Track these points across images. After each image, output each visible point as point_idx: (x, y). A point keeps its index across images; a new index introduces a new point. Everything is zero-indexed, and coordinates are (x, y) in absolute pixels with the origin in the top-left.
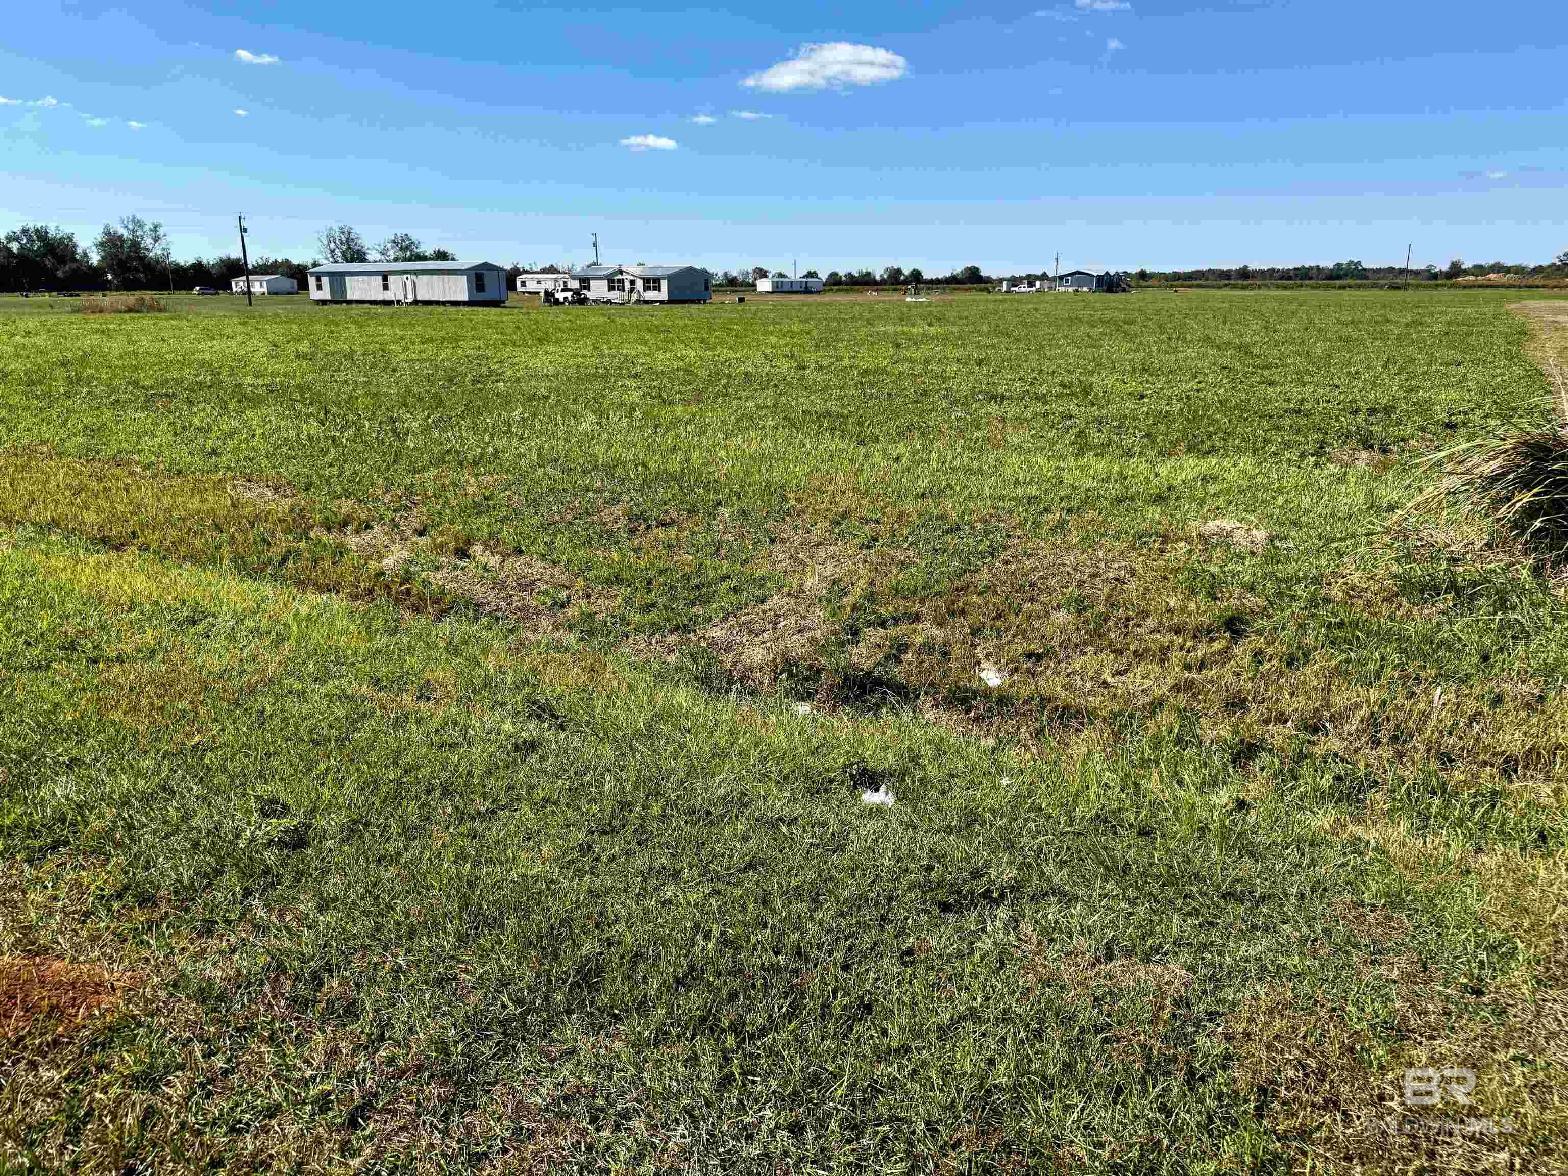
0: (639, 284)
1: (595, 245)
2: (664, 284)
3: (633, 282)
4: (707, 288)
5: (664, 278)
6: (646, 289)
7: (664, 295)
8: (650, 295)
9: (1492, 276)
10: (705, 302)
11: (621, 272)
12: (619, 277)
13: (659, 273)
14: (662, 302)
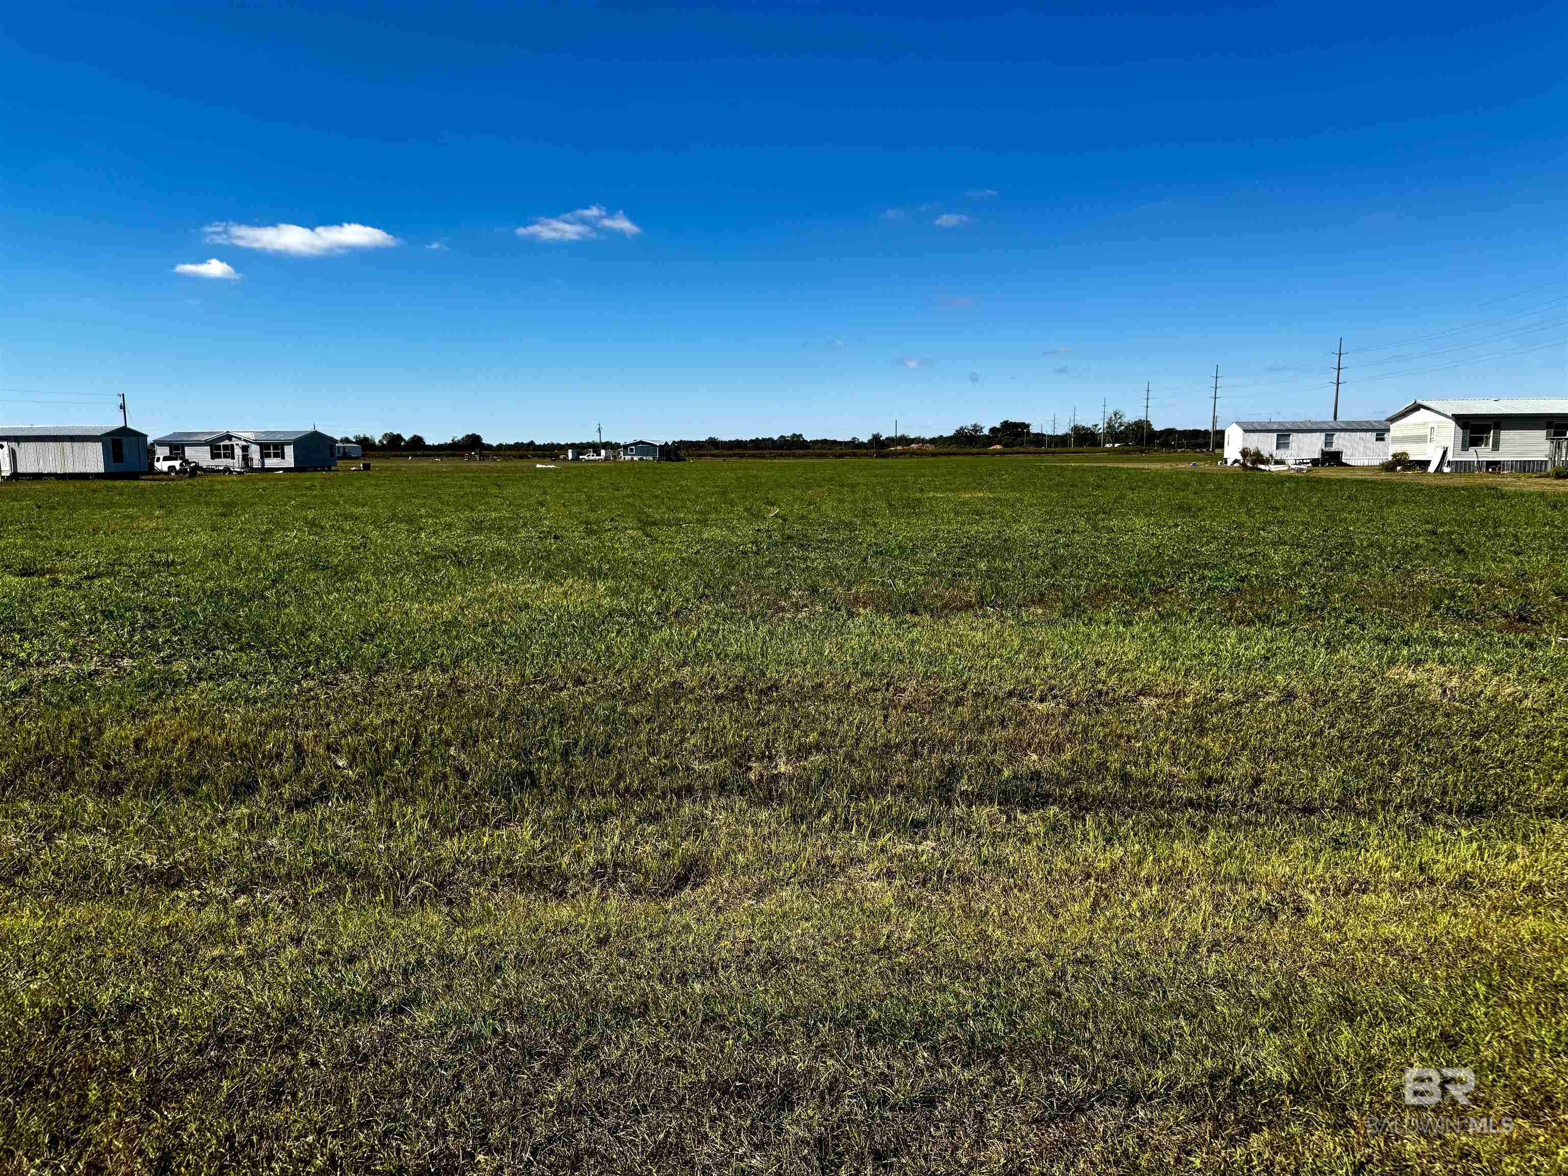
0: (255, 452)
1: (123, 407)
2: (289, 451)
3: (245, 449)
4: (332, 454)
5: (289, 444)
6: (264, 455)
7: (289, 461)
8: (270, 462)
9: (914, 446)
10: (330, 470)
11: (229, 437)
12: (227, 442)
13: (283, 438)
14: (286, 470)
